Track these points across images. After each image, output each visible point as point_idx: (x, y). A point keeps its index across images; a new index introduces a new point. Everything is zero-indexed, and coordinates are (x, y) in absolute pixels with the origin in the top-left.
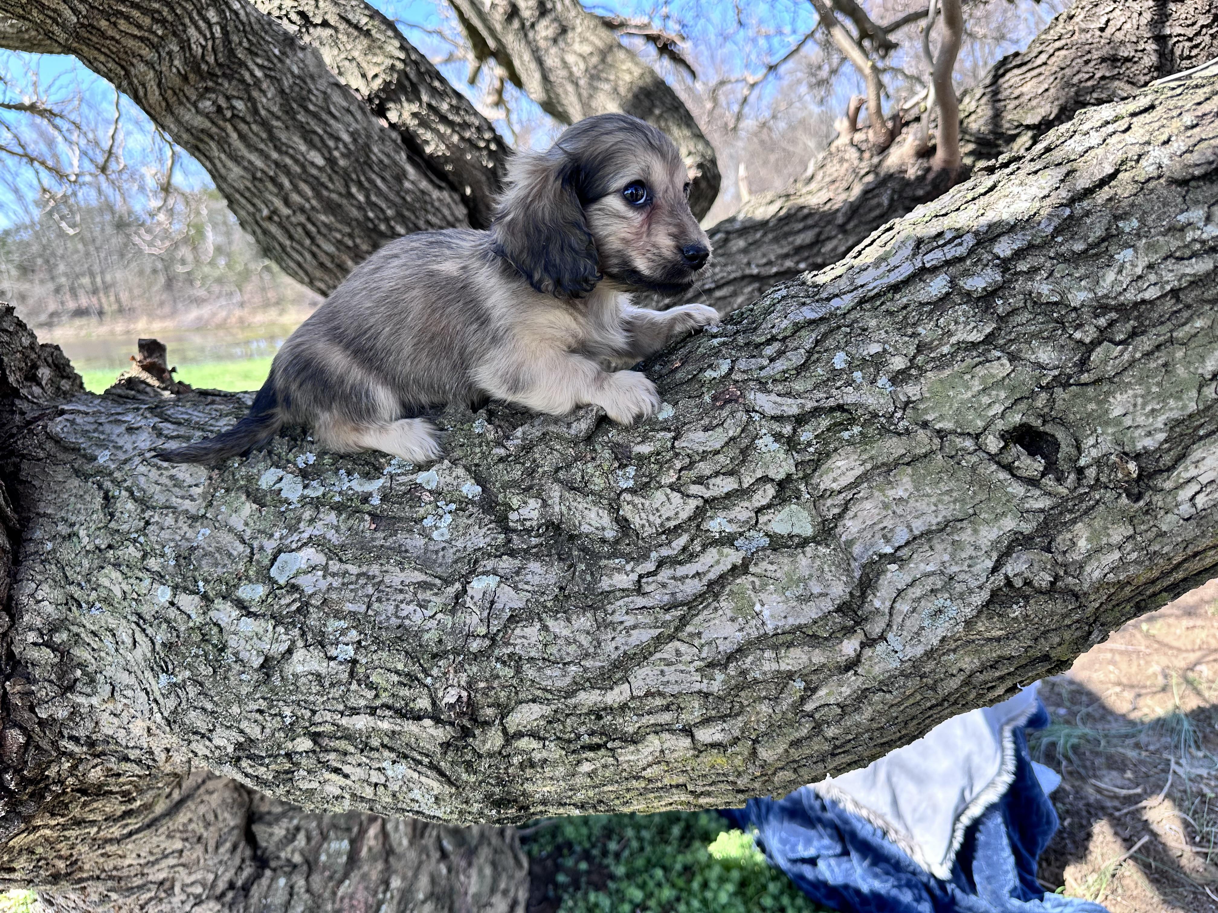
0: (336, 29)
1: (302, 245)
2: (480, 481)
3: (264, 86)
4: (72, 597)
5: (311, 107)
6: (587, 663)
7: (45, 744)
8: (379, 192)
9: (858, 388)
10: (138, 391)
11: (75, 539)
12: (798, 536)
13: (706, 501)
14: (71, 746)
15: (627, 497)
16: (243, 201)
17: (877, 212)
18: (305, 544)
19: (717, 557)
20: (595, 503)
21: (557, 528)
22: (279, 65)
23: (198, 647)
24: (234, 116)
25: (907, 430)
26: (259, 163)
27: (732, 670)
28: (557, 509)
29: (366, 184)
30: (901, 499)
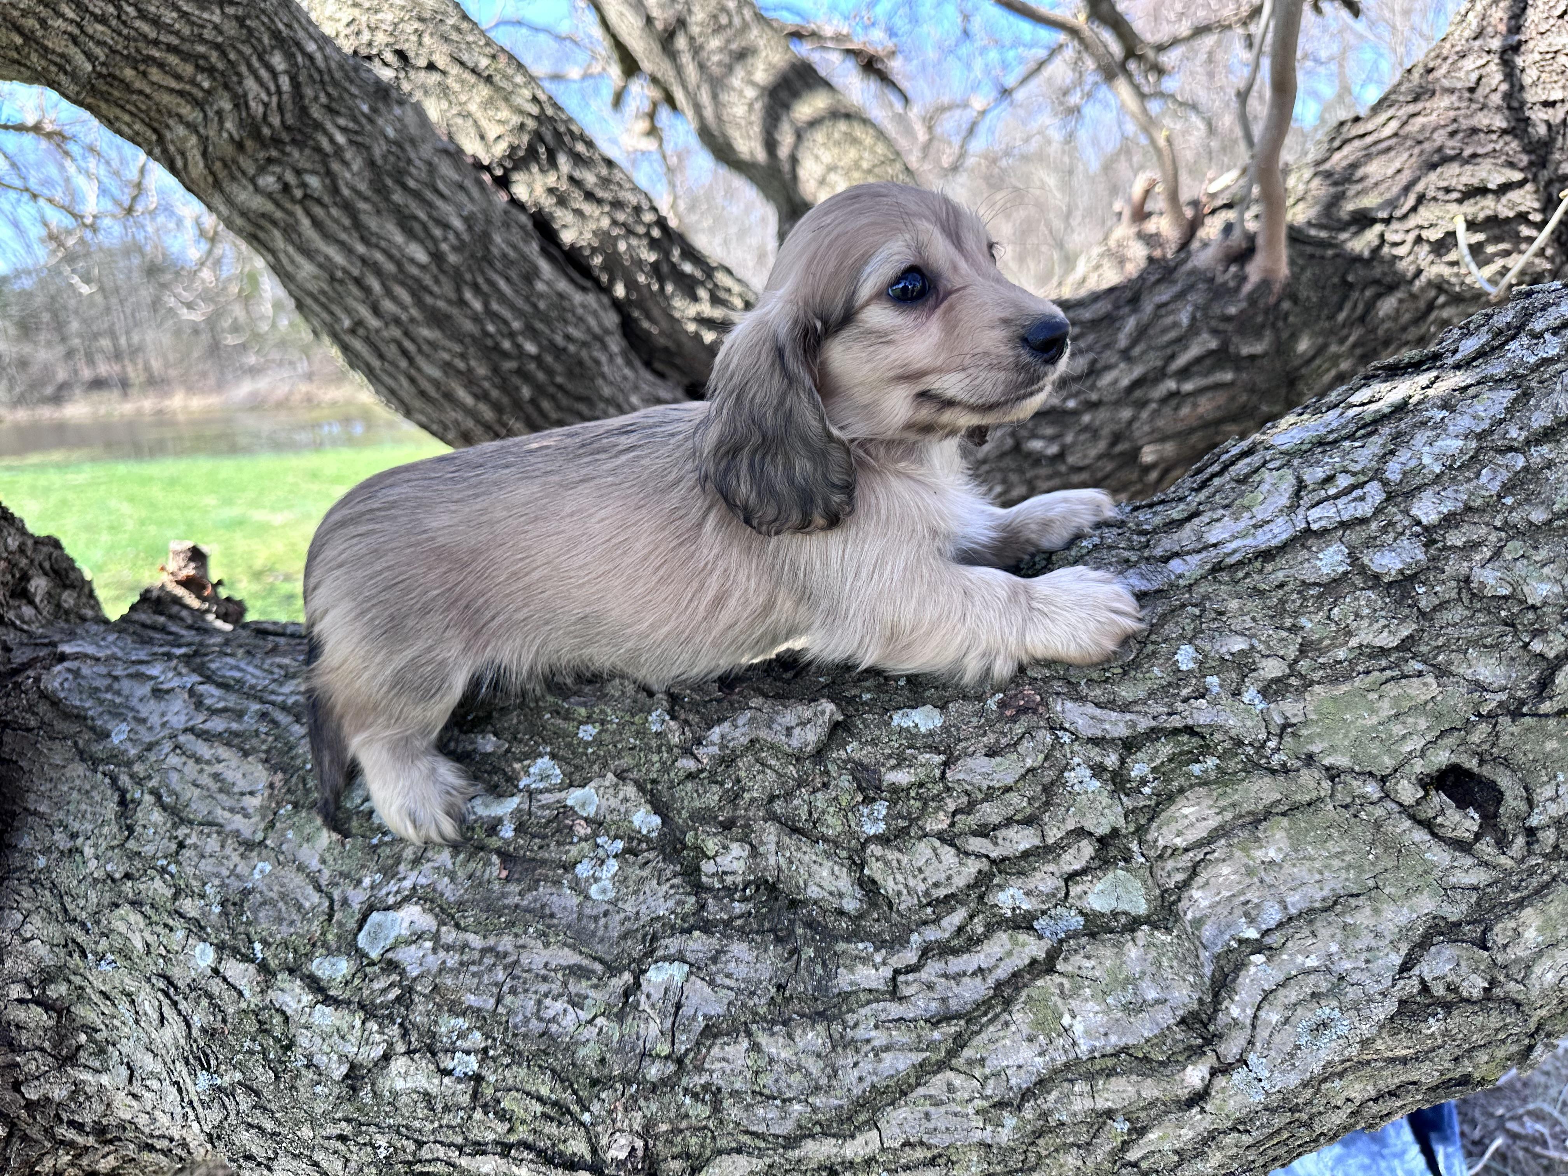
0: (444, 73)
1: (397, 367)
2: (659, 807)
3: (348, 155)
4: (74, 941)
5: (412, 184)
6: (818, 1101)
7: (35, 1132)
8: (503, 299)
9: (1214, 703)
10: (171, 617)
11: (78, 857)
12: (1125, 913)
13: (993, 862)
14: (71, 1134)
15: (875, 849)
16: (317, 308)
17: (1172, 335)
18: (406, 899)
19: (1008, 946)
20: (828, 855)
21: (772, 888)
22: (368, 127)
23: (254, 1040)
24: (306, 196)
25: (1284, 765)
26: (339, 259)
27: (1028, 1113)
28: (772, 860)
29: (485, 287)
30: (1272, 862)
